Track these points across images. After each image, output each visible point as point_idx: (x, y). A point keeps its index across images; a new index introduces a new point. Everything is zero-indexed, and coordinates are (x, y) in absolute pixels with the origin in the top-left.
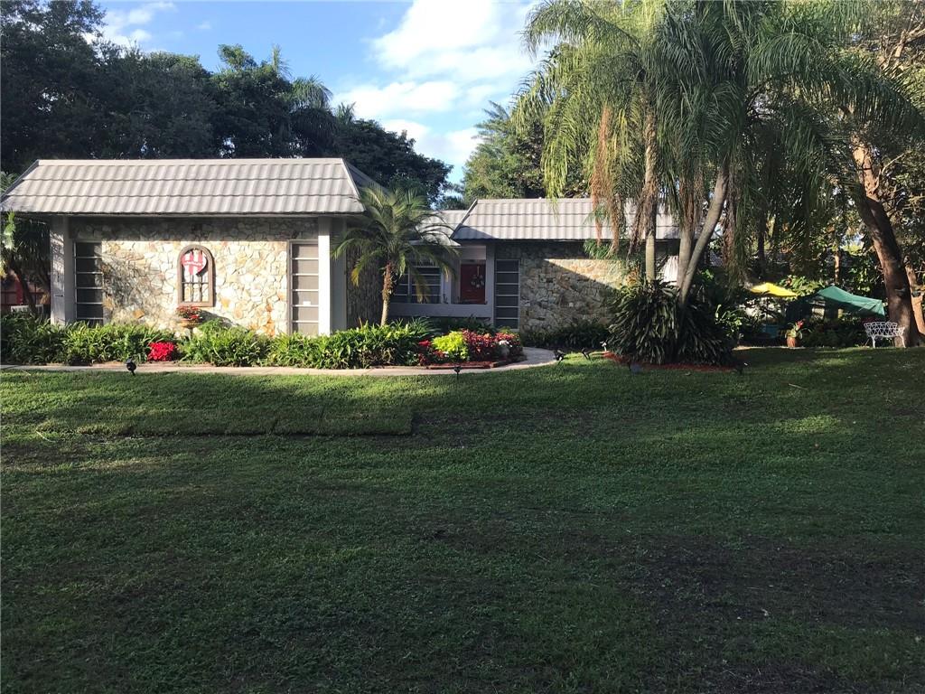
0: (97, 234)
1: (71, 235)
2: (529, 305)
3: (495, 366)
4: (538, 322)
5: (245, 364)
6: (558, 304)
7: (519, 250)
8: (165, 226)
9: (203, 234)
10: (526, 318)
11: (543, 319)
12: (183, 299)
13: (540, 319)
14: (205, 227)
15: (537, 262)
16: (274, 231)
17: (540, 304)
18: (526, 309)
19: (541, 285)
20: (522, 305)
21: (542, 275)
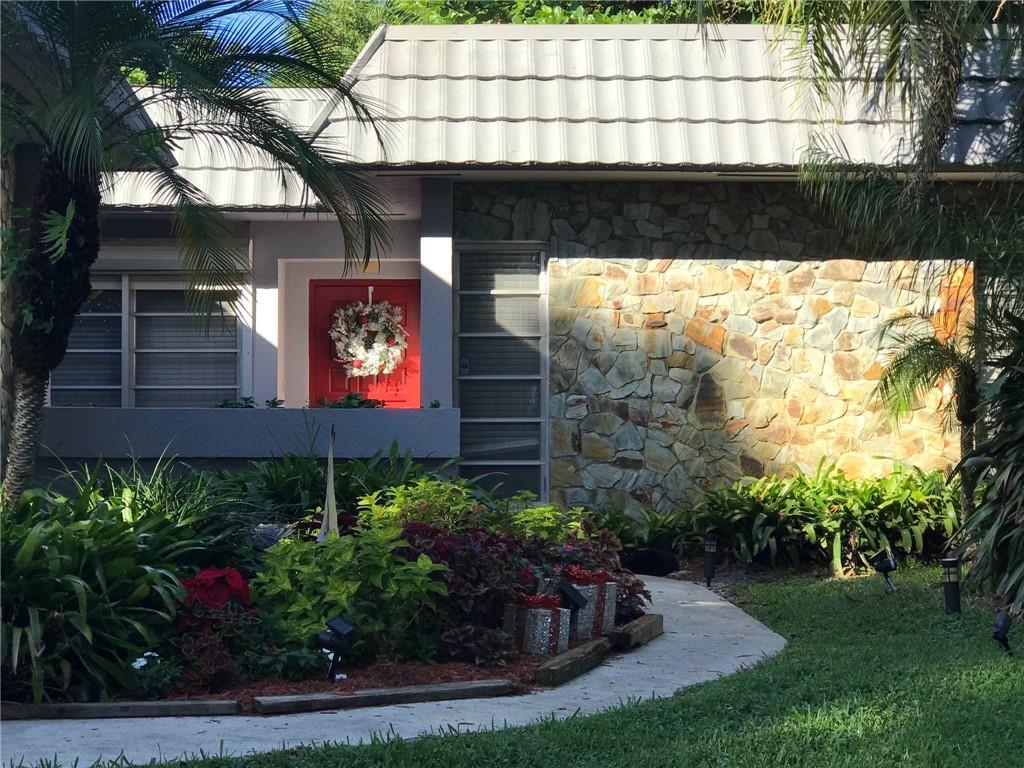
2: (583, 411)
4: (617, 474)
6: (686, 405)
7: (543, 212)
10: (571, 459)
11: (637, 464)
13: (623, 463)
17: (622, 411)
18: (570, 427)
20: (558, 413)
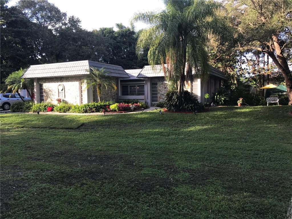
0: (43, 82)
1: (38, 82)
3: (124, 113)
4: (162, 100)
5: (65, 112)
7: (157, 79)
8: (55, 79)
9: (62, 81)
10: (159, 99)
12: (59, 97)
14: (62, 79)
15: (162, 82)
16: (76, 79)
19: (163, 89)
20: (159, 95)
21: (163, 86)
